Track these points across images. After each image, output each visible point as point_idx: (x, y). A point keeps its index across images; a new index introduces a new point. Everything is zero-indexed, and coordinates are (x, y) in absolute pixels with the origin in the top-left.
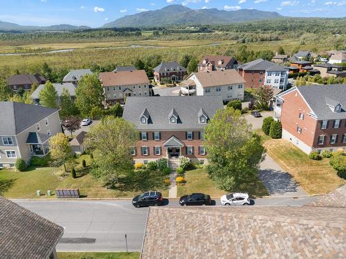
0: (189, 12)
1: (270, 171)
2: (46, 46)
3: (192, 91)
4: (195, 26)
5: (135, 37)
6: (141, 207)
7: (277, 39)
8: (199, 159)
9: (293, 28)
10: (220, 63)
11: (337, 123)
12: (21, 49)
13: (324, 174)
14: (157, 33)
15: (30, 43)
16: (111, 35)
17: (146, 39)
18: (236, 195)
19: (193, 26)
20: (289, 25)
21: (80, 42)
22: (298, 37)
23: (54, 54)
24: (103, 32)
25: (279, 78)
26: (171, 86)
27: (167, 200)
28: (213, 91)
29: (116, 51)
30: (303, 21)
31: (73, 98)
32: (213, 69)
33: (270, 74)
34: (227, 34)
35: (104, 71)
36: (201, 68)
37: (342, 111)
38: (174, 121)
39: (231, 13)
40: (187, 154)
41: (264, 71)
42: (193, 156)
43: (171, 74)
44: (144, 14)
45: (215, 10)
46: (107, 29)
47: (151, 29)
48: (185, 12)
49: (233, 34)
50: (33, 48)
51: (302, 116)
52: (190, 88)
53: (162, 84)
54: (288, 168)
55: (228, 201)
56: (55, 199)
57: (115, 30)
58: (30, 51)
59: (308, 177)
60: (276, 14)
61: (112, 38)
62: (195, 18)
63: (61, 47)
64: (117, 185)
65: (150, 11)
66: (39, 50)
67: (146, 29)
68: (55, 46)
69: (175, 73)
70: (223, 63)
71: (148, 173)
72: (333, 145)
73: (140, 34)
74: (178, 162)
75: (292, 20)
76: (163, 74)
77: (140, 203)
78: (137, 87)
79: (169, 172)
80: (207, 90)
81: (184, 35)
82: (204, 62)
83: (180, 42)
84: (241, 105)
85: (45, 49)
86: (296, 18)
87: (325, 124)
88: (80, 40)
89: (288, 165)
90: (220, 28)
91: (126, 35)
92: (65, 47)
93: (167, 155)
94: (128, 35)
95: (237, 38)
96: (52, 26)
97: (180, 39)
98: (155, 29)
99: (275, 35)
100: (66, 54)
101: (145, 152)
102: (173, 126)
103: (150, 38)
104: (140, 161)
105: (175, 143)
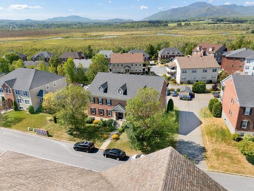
1: (192, 143)
2: (101, 33)
3: (173, 71)
4: (213, 19)
5: (162, 28)
6: (77, 150)
10: (211, 50)
12: (86, 35)
13: (235, 154)
14: (180, 25)
15: (93, 31)
16: (145, 26)
17: (171, 29)
19: (211, 19)
21: (123, 31)
23: (104, 39)
24: (141, 24)
27: (98, 149)
29: (145, 37)
31: (86, 70)
32: (205, 54)
33: (249, 62)
35: (124, 52)
36: (195, 53)
38: (121, 93)
41: (244, 59)
43: (170, 56)
46: (144, 22)
47: (176, 22)
49: (244, 25)
50: (92, 35)
52: (173, 68)
53: (163, 64)
54: (208, 143)
56: (34, 135)
57: (150, 22)
58: (91, 36)
59: (218, 155)
61: (146, 28)
62: (215, 13)
63: (110, 34)
64: (74, 133)
66: (96, 36)
67: (172, 22)
68: (107, 34)
69: (173, 56)
70: (213, 50)
71: (99, 128)
73: (167, 25)
76: (164, 56)
77: (78, 148)
78: (134, 65)
79: (113, 130)
80: (184, 71)
82: (198, 48)
84: (205, 86)
85: (100, 35)
87: (248, 110)
88: (124, 30)
89: (209, 141)
91: (156, 26)
92: (112, 34)
93: (115, 117)
94: (158, 26)
95: (248, 29)
96: (110, 20)
98: (179, 21)
100: (111, 39)
101: (101, 113)
102: (120, 96)
103: (174, 28)
104: (98, 119)
105: (120, 109)
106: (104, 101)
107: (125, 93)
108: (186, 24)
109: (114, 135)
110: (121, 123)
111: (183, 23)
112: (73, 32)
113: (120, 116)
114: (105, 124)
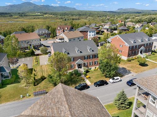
0: (35, 6)
4: (40, 13)
7: (79, 19)
8: (90, 68)
9: (83, 15)
11: (134, 47)
14: (21, 16)
17: (16, 19)
18: (115, 78)
20: (81, 13)
22: (86, 18)
25: (94, 34)
26: (45, 40)
28: (72, 40)
30: (86, 12)
32: (64, 31)
33: (90, 33)
34: (57, 17)
36: (58, 31)
37: (135, 42)
38: (79, 52)
39: (55, 8)
40: (85, 66)
41: (88, 31)
42: (87, 67)
43: (44, 34)
44: (11, 6)
45: (48, 5)
48: (33, 6)
49: (59, 17)
51: (121, 46)
52: (62, 39)
55: (114, 81)
60: (74, 9)
62: (39, 9)
65: (15, 5)
69: (46, 34)
70: (67, 29)
72: (133, 56)
73: (12, 16)
74: (82, 70)
75: (82, 11)
76: (40, 34)
78: (34, 41)
79: (81, 74)
80: (70, 40)
81: (36, 17)
82: (59, 28)
83: (35, 20)
86: (83, 11)
87: (131, 48)
90: (53, 14)
91: (4, 16)
93: (77, 67)
95: (62, 18)
97: (34, 18)
98: (19, 13)
99: (77, 17)
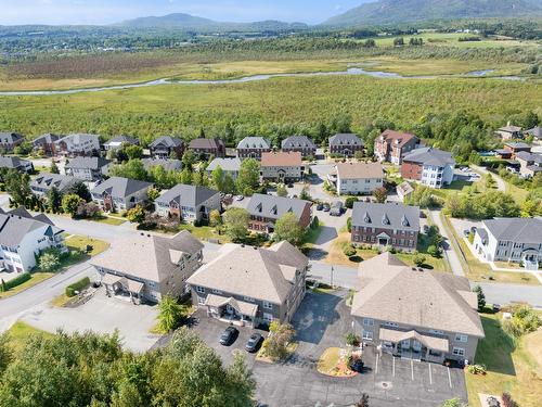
5: (362, 51)
10: (397, 142)
14: (401, 42)
15: (221, 59)
21: (282, 60)
25: (436, 173)
28: (350, 182)
33: (427, 168)
38: (272, 213)
43: (345, 147)
47: (393, 34)
50: (223, 71)
53: (332, 157)
58: (220, 76)
69: (349, 147)
70: (400, 142)
73: (373, 44)
76: (335, 147)
79: (266, 240)
93: (267, 231)
98: (400, 33)
101: (256, 227)
102: (272, 215)
103: (386, 51)
104: (254, 232)
105: (271, 225)
106: (259, 219)
107: (275, 213)
108: (412, 40)
109: (267, 243)
110: (272, 235)
111: (407, 39)
112: (182, 61)
113: (271, 230)
114: (259, 236)
